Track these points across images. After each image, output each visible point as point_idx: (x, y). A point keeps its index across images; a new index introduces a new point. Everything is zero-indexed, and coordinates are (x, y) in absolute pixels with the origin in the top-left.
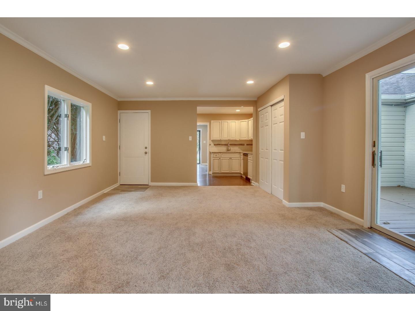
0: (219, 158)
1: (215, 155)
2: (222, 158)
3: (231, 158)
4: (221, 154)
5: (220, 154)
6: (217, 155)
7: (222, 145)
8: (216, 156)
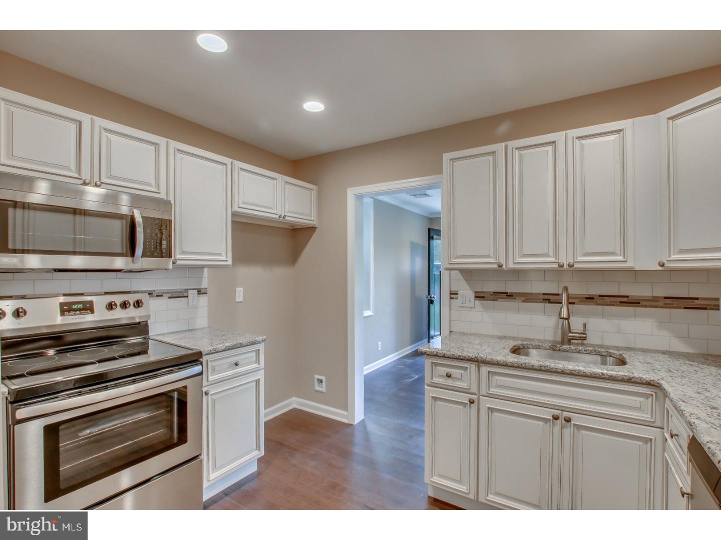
0: (465, 398)
1: (444, 370)
2: (487, 403)
3: (562, 419)
4: (484, 369)
5: (473, 367)
6: (455, 372)
7: (528, 298)
8: (449, 382)
